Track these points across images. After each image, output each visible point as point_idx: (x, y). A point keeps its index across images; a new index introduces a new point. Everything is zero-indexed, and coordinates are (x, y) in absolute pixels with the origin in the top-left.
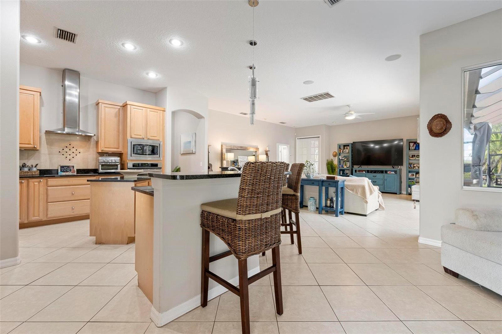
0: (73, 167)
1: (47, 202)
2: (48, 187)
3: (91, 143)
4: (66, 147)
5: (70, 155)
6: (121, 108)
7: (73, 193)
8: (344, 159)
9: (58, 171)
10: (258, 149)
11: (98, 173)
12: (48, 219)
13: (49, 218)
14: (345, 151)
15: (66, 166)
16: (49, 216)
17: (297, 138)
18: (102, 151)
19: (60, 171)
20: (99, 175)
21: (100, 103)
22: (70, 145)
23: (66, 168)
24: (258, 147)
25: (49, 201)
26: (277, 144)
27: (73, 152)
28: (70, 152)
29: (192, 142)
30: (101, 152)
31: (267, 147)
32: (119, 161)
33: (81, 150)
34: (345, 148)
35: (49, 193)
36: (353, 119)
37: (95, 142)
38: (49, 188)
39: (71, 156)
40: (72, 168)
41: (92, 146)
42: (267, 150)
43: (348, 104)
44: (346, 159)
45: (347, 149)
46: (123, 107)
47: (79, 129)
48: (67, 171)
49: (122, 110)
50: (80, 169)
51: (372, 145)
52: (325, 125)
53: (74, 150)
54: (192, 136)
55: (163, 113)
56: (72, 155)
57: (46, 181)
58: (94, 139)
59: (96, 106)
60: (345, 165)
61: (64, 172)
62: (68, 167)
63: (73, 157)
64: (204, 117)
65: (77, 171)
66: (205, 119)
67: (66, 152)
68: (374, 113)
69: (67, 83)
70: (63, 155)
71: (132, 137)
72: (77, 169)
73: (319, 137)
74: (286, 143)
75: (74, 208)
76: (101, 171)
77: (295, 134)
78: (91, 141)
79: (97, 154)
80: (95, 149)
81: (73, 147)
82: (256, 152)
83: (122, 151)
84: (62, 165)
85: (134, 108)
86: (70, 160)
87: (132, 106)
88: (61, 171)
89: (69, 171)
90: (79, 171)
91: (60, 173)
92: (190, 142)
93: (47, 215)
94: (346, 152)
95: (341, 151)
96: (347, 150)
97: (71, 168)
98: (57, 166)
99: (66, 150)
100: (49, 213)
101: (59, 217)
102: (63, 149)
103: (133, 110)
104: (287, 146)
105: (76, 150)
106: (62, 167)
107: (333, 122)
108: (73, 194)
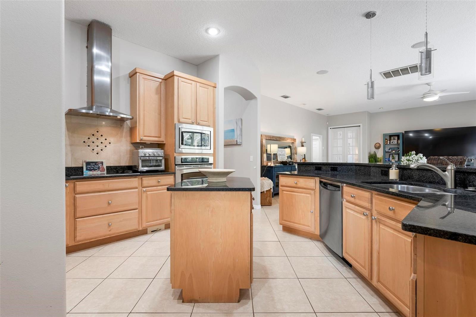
0: (102, 163)
1: (75, 218)
2: (76, 194)
3: (123, 130)
4: (93, 135)
5: (97, 146)
6: (163, 81)
7: (110, 202)
8: (390, 151)
9: (83, 169)
10: (295, 140)
11: (137, 171)
12: (77, 244)
13: (78, 242)
14: (392, 142)
15: (92, 162)
16: (78, 238)
17: (329, 128)
18: (140, 140)
19: (85, 169)
20: (143, 175)
21: (137, 73)
22: (97, 132)
23: (93, 165)
24: (295, 138)
25: (78, 215)
26: (312, 134)
27: (102, 143)
28: (98, 143)
29: (235, 131)
30: (139, 142)
31: (303, 137)
32: (163, 155)
33: (112, 140)
34: (392, 138)
35: (78, 203)
36: (432, 101)
37: (129, 129)
38: (77, 196)
39: (99, 148)
40: (101, 165)
41: (124, 134)
42: (303, 141)
43: (427, 82)
44: (394, 152)
45: (395, 139)
46: (165, 81)
47: (111, 109)
48: (95, 170)
49: (164, 83)
50: (111, 167)
51: (426, 135)
52: (367, 111)
53: (102, 139)
54: (237, 123)
55: (213, 90)
56: (101, 146)
57: (72, 185)
58: (128, 125)
59: (130, 78)
60: (393, 158)
61: (90, 170)
62: (96, 163)
63: (102, 150)
64: (256, 98)
65: (107, 169)
66: (258, 99)
67: (93, 142)
68: (468, 92)
69: (96, 51)
70: (89, 146)
71: (180, 120)
72: (106, 166)
73: (360, 126)
74: (319, 133)
75: (111, 224)
76: (141, 169)
77: (327, 123)
78: (124, 127)
79: (132, 145)
80: (129, 138)
81: (102, 136)
82: (293, 143)
83: (164, 141)
84: (87, 161)
85: (182, 81)
86: (97, 153)
87: (179, 78)
88: (87, 169)
89: (97, 169)
90: (110, 169)
91: (86, 173)
92: (233, 131)
93: (75, 237)
94: (394, 143)
95: (387, 142)
96: (395, 141)
97: (99, 165)
98: (81, 163)
99: (93, 139)
100: (78, 234)
101: (91, 239)
102: (89, 138)
103: (182, 84)
104: (319, 137)
105: (106, 139)
106: (88, 164)
107: (380, 108)
108: (109, 204)
